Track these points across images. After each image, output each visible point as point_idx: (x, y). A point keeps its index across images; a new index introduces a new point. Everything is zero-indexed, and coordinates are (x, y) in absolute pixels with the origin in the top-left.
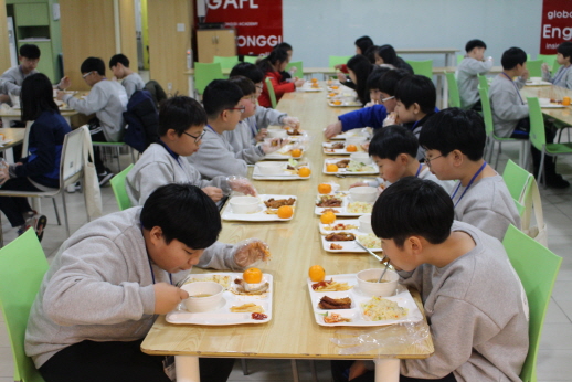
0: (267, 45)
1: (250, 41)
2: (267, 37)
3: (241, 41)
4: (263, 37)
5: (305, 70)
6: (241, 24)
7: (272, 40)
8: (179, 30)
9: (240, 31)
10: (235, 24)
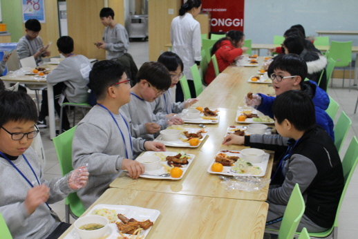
0: (232, 25)
1: (220, 22)
2: (233, 20)
3: (214, 22)
4: (230, 20)
5: (254, 46)
6: (214, 10)
7: (236, 21)
8: (169, 13)
9: (213, 15)
10: (210, 10)
